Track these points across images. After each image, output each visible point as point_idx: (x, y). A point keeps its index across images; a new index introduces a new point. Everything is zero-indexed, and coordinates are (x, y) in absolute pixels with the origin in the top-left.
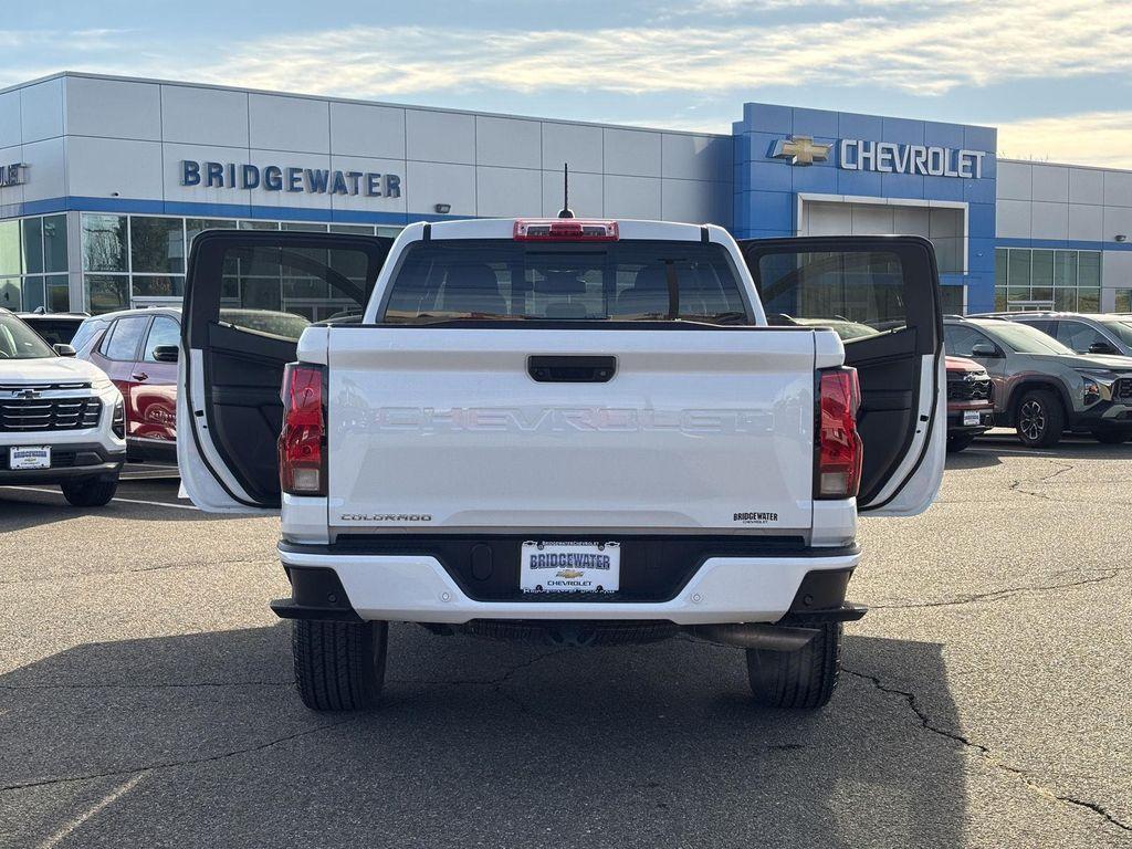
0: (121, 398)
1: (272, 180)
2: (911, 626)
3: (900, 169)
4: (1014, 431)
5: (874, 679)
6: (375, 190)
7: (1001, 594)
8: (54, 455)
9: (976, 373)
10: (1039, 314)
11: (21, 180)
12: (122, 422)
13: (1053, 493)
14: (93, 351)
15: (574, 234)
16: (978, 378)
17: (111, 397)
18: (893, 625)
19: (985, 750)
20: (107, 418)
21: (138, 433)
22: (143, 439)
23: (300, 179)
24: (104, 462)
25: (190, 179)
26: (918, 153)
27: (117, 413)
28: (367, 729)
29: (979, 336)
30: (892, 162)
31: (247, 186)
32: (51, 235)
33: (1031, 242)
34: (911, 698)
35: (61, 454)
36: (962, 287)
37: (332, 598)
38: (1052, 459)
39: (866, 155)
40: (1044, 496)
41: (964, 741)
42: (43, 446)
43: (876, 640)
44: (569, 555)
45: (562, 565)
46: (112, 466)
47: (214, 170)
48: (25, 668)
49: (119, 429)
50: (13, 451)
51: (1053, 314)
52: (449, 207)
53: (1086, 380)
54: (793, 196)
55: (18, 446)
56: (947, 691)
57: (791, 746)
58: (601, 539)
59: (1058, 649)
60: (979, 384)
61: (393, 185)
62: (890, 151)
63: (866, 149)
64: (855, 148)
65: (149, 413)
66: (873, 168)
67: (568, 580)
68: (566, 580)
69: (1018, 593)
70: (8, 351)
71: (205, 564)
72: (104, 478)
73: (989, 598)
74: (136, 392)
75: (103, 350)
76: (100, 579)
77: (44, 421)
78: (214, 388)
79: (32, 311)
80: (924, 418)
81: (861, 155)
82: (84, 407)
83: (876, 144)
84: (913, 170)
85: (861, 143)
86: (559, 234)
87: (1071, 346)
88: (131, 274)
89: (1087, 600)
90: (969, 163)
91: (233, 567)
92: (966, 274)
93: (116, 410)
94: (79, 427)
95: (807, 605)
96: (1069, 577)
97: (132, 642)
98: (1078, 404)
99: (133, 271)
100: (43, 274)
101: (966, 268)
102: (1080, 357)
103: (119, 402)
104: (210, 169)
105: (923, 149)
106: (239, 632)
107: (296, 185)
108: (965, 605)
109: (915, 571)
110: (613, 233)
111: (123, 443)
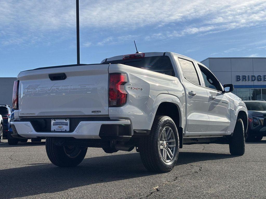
25: (238, 80)
37: (15, 132)
44: (60, 122)
45: (59, 125)
58: (66, 119)
67: (60, 128)
68: (59, 128)
110: (143, 56)
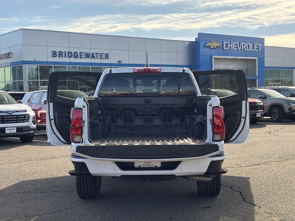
0: (35, 114)
1: (76, 55)
2: (241, 172)
3: (239, 49)
4: (270, 118)
5: (231, 188)
6: (102, 57)
7: (266, 163)
8: (17, 129)
9: (260, 103)
10: (276, 87)
11: (11, 57)
12: (35, 120)
13: (280, 135)
14: (28, 102)
15: (149, 71)
16: (260, 104)
17: (32, 114)
18: (237, 172)
19: (260, 207)
20: (31, 119)
21: (40, 123)
22: (41, 124)
23: (83, 55)
24: (30, 131)
25: (54, 55)
26: (244, 45)
27: (34, 118)
28: (96, 204)
29: (260, 93)
30: (237, 47)
31: (69, 57)
32: (19, 71)
33: (274, 68)
34: (241, 193)
35: (19, 129)
36: (256, 79)
37: (85, 170)
38: (280, 125)
39: (230, 46)
40: (277, 135)
41: (255, 205)
42: (14, 127)
43: (232, 177)
46: (32, 132)
47: (60, 53)
48: (7, 188)
49: (34, 122)
50: (6, 129)
51: (280, 87)
52: (122, 61)
53: (288, 104)
54: (211, 57)
55: (8, 127)
56: (250, 191)
57: (208, 207)
59: (280, 179)
60: (260, 106)
61: (107, 56)
62: (236, 44)
63: (230, 44)
64: (227, 44)
65: (43, 117)
66: (232, 49)
68: (147, 164)
69: (270, 163)
70: (6, 102)
71: (56, 158)
72: (30, 135)
73: (262, 164)
74: (39, 112)
75: (30, 101)
76: (28, 162)
77: (14, 121)
78: (56, 113)
79: (12, 91)
80: (243, 118)
81: (229, 46)
82: (25, 117)
83: (233, 43)
84: (243, 49)
85: (229, 43)
86: (145, 71)
87: (285, 95)
88: (39, 80)
89: (288, 165)
90: (257, 47)
91: (63, 159)
92: (257, 76)
93: (33, 117)
94: (24, 122)
95: (211, 170)
96: (284, 158)
97: (35, 180)
98: (287, 110)
99: (40, 80)
100: (17, 81)
101: (257, 75)
102: (287, 98)
103: (34, 115)
104: (59, 53)
105: (245, 44)
106: (63, 177)
107: (82, 56)
108: (256, 166)
109: (243, 157)
110: (159, 71)
111: (35, 126)
